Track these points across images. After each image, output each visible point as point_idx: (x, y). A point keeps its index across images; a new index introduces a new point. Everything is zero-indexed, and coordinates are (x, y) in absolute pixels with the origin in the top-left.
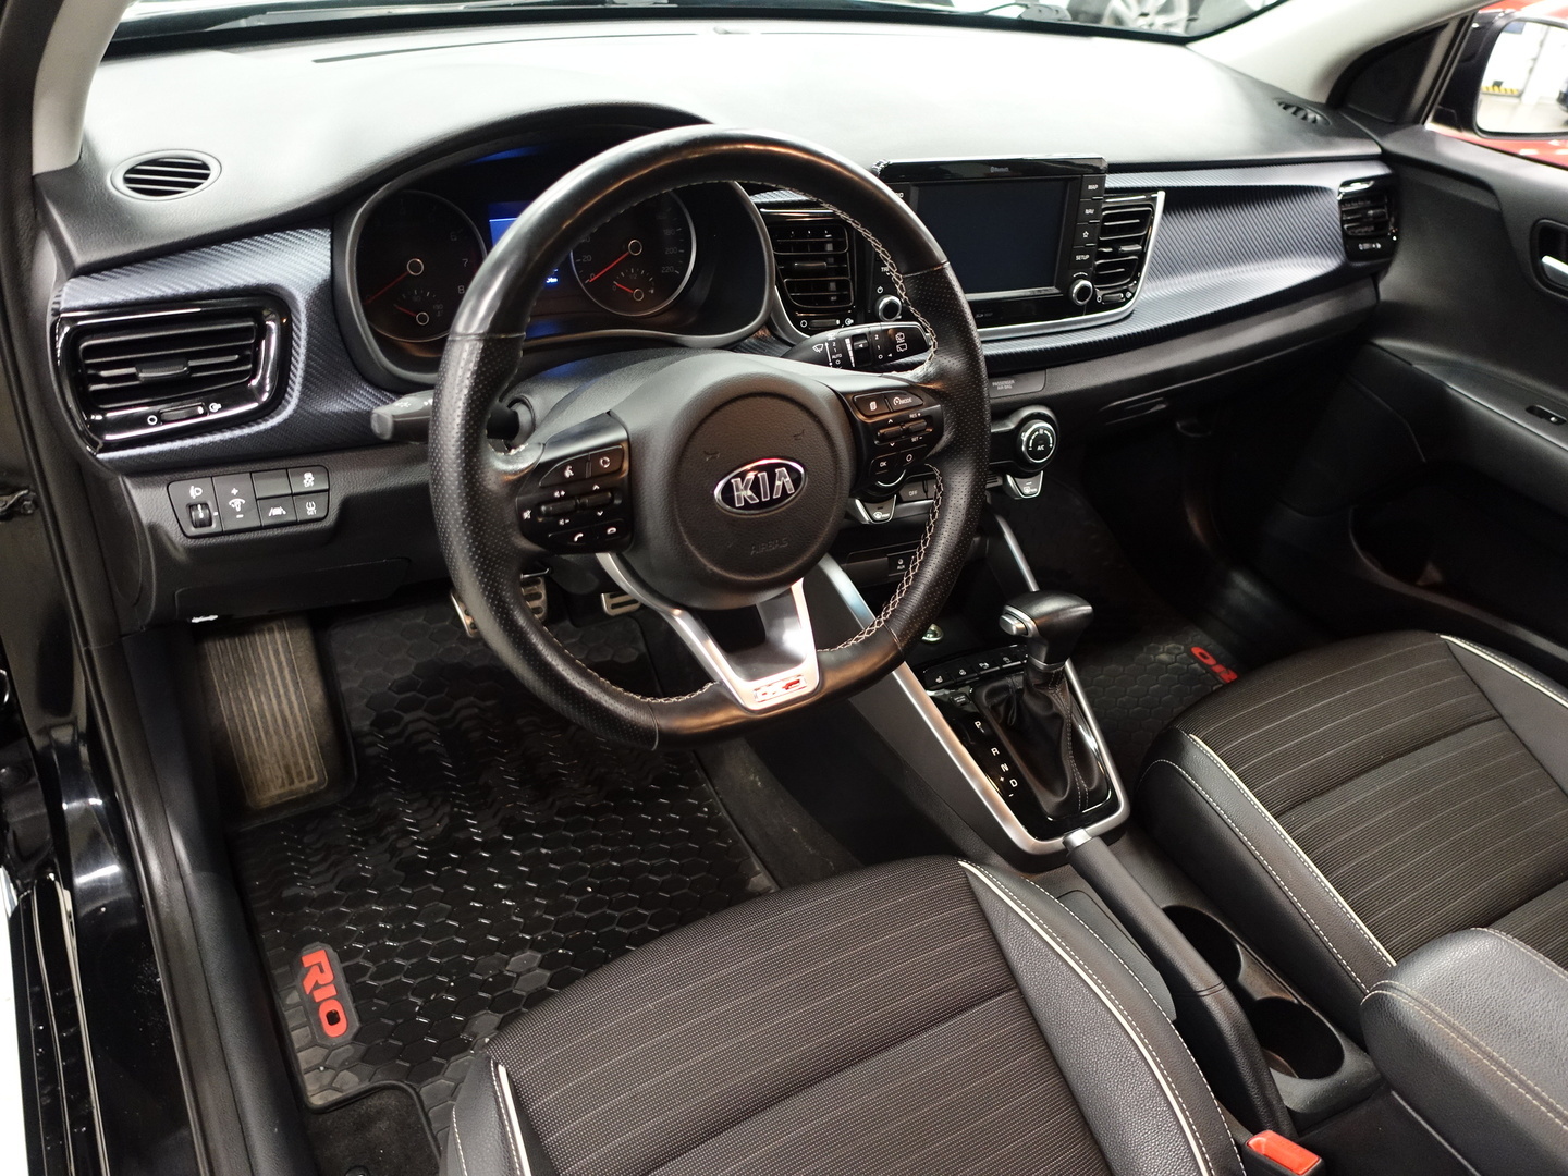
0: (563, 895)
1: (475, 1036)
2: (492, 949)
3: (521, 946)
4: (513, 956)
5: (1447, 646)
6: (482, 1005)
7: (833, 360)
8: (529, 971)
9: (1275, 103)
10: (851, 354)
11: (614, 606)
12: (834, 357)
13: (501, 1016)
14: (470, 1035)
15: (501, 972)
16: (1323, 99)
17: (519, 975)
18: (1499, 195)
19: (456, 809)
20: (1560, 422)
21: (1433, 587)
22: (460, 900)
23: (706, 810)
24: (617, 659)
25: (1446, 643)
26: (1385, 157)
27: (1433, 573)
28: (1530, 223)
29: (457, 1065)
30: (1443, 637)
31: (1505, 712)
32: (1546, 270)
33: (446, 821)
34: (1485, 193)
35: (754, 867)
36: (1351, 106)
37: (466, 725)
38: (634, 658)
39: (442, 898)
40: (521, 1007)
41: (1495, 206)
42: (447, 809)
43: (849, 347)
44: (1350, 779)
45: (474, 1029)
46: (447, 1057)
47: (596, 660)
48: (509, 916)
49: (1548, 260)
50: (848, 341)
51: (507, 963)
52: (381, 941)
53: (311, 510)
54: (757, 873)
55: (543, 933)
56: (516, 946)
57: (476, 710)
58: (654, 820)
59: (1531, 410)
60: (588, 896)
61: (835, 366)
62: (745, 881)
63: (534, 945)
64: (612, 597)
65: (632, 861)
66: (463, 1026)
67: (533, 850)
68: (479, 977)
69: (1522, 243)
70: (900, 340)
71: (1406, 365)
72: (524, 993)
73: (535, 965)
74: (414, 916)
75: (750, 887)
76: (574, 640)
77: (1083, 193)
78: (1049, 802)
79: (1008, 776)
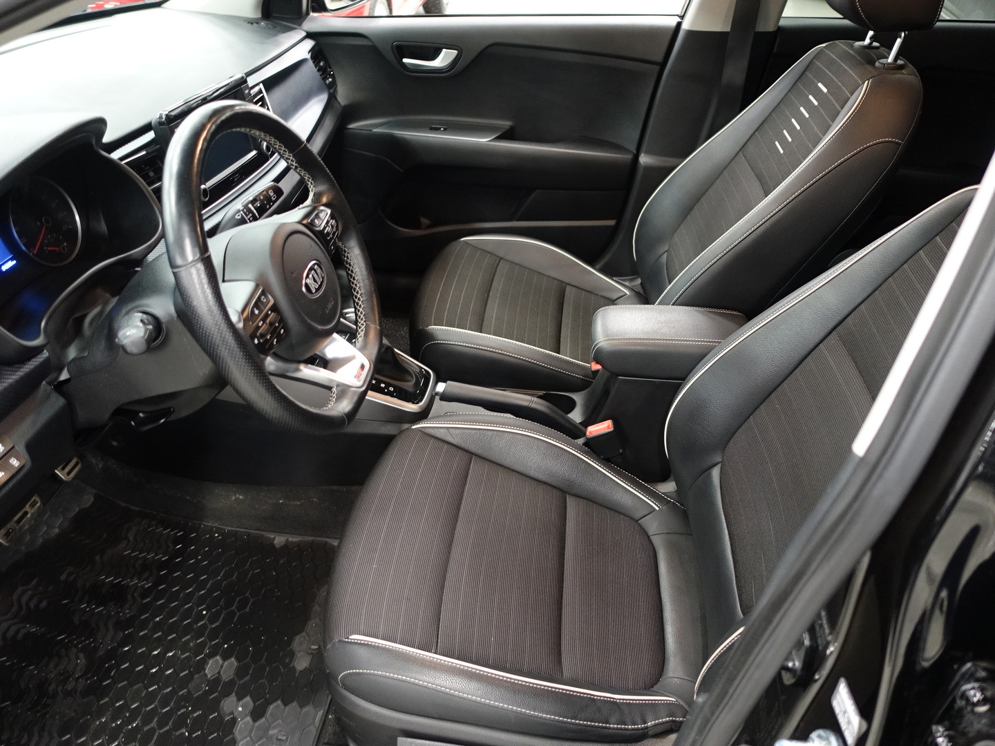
0: (195, 626)
1: (232, 713)
2: (190, 677)
3: (203, 663)
4: (205, 670)
5: (466, 242)
6: (217, 702)
7: (249, 219)
8: (222, 666)
9: (246, 23)
10: (255, 211)
11: (69, 474)
12: (248, 217)
13: (234, 694)
14: (229, 715)
15: (209, 681)
16: (259, 15)
17: (219, 673)
18: (370, 38)
19: (80, 646)
20: (445, 129)
21: (429, 227)
22: (144, 676)
23: (217, 535)
24: (83, 506)
25: (465, 242)
26: (310, 35)
27: (425, 221)
28: (390, 46)
29: (239, 731)
30: (462, 239)
31: (501, 255)
32: (408, 66)
33: (81, 655)
34: (362, 39)
35: (270, 538)
36: (275, 15)
37: (32, 605)
38: (93, 499)
39: (131, 685)
40: (238, 682)
41: (370, 43)
42: (74, 650)
43: (253, 209)
44: (485, 309)
45: (228, 712)
46: (231, 732)
47: (71, 516)
48: (179, 658)
49: (405, 60)
50: (250, 206)
51: (206, 675)
52: (124, 731)
53: (15, 463)
54: (274, 539)
55: (207, 648)
56: (201, 666)
57: (30, 592)
58: (197, 559)
59: (432, 129)
60: (207, 617)
61: (250, 221)
62: (272, 545)
63: (211, 655)
64: (63, 469)
65: (210, 583)
66: (221, 717)
67: (151, 623)
68: (200, 693)
69: (391, 57)
70: (272, 194)
71: (369, 132)
72: (232, 677)
73: (221, 662)
74: (126, 707)
75: (278, 547)
76: (47, 515)
77: (245, 96)
78: (409, 386)
79: (387, 387)
